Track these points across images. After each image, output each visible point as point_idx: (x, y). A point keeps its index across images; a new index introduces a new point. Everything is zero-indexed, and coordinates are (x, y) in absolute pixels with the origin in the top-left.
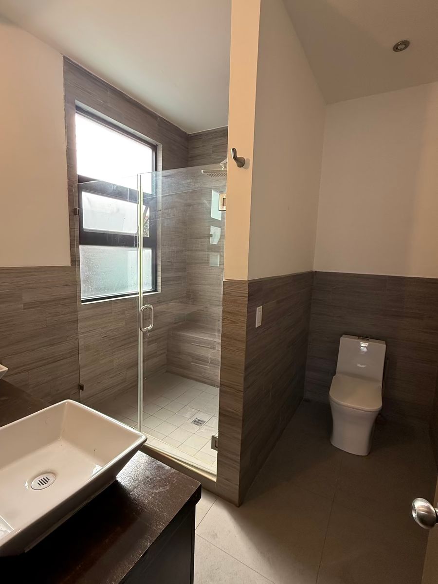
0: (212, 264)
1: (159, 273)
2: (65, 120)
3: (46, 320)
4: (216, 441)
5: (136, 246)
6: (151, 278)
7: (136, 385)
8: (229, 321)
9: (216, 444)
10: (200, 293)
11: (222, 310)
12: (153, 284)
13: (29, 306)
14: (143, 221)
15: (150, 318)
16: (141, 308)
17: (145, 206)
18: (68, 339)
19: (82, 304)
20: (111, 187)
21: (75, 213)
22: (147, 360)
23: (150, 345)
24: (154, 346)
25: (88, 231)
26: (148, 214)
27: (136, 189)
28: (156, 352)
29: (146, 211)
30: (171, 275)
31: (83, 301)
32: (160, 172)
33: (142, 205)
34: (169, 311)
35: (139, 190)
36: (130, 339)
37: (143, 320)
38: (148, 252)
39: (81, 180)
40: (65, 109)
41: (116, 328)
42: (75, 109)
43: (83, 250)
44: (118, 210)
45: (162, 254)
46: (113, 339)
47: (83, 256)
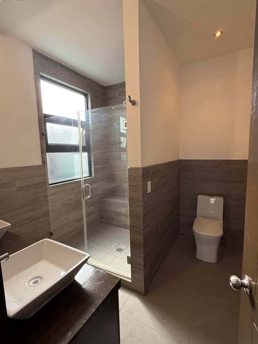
0: (122, 159)
1: (93, 166)
2: (35, 84)
3: (30, 197)
4: (130, 259)
5: (79, 151)
6: (88, 169)
7: (83, 231)
8: (133, 191)
9: (130, 261)
10: (116, 176)
11: (128, 185)
12: (89, 173)
13: (20, 189)
14: (82, 136)
15: (89, 192)
16: (83, 186)
17: (82, 129)
18: (43, 207)
19: (50, 186)
20: (63, 120)
21: (43, 135)
22: (88, 216)
23: (90, 207)
24: (92, 208)
25: (51, 145)
26: (84, 132)
27: (77, 119)
28: (93, 212)
29: (83, 131)
30: (99, 166)
31: (50, 185)
32: (90, 110)
33: (80, 128)
34: (100, 187)
35: (78, 119)
36: (78, 205)
37: (85, 193)
38: (85, 154)
39: (46, 116)
40: (35, 78)
41: (70, 199)
42: (40, 77)
43: (48, 155)
44: (67, 132)
45: (94, 155)
46: (68, 205)
47: (49, 159)
